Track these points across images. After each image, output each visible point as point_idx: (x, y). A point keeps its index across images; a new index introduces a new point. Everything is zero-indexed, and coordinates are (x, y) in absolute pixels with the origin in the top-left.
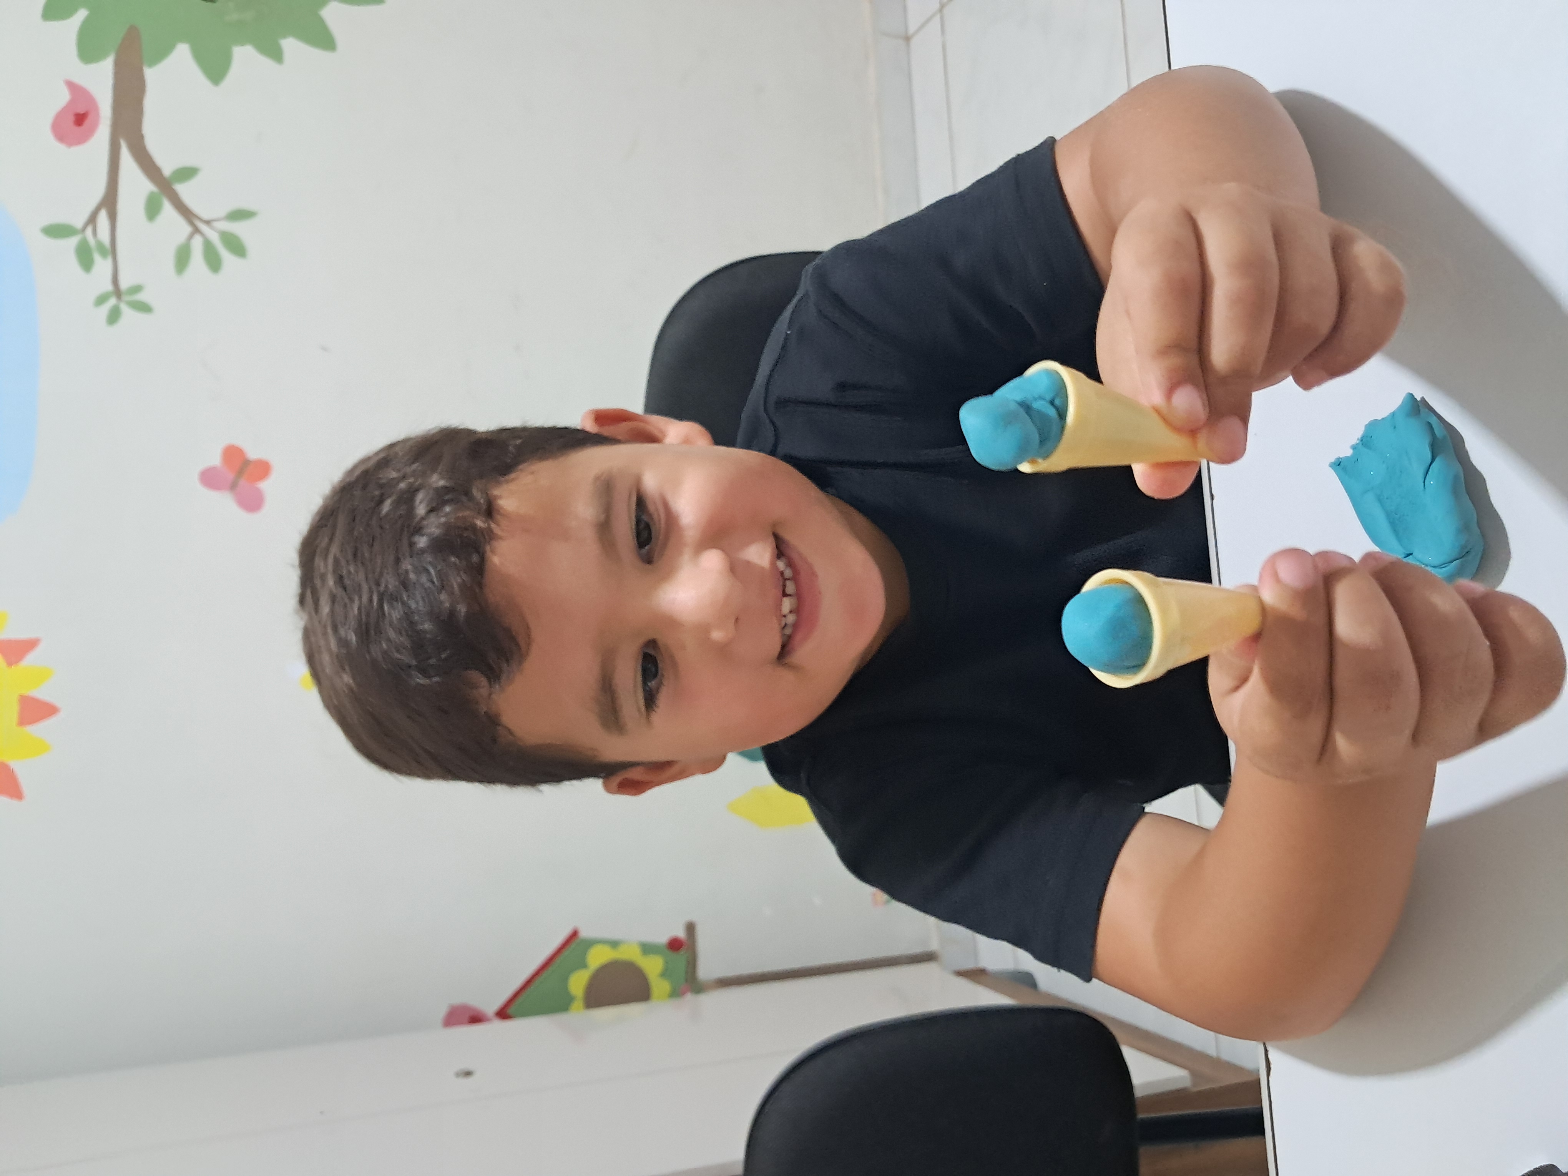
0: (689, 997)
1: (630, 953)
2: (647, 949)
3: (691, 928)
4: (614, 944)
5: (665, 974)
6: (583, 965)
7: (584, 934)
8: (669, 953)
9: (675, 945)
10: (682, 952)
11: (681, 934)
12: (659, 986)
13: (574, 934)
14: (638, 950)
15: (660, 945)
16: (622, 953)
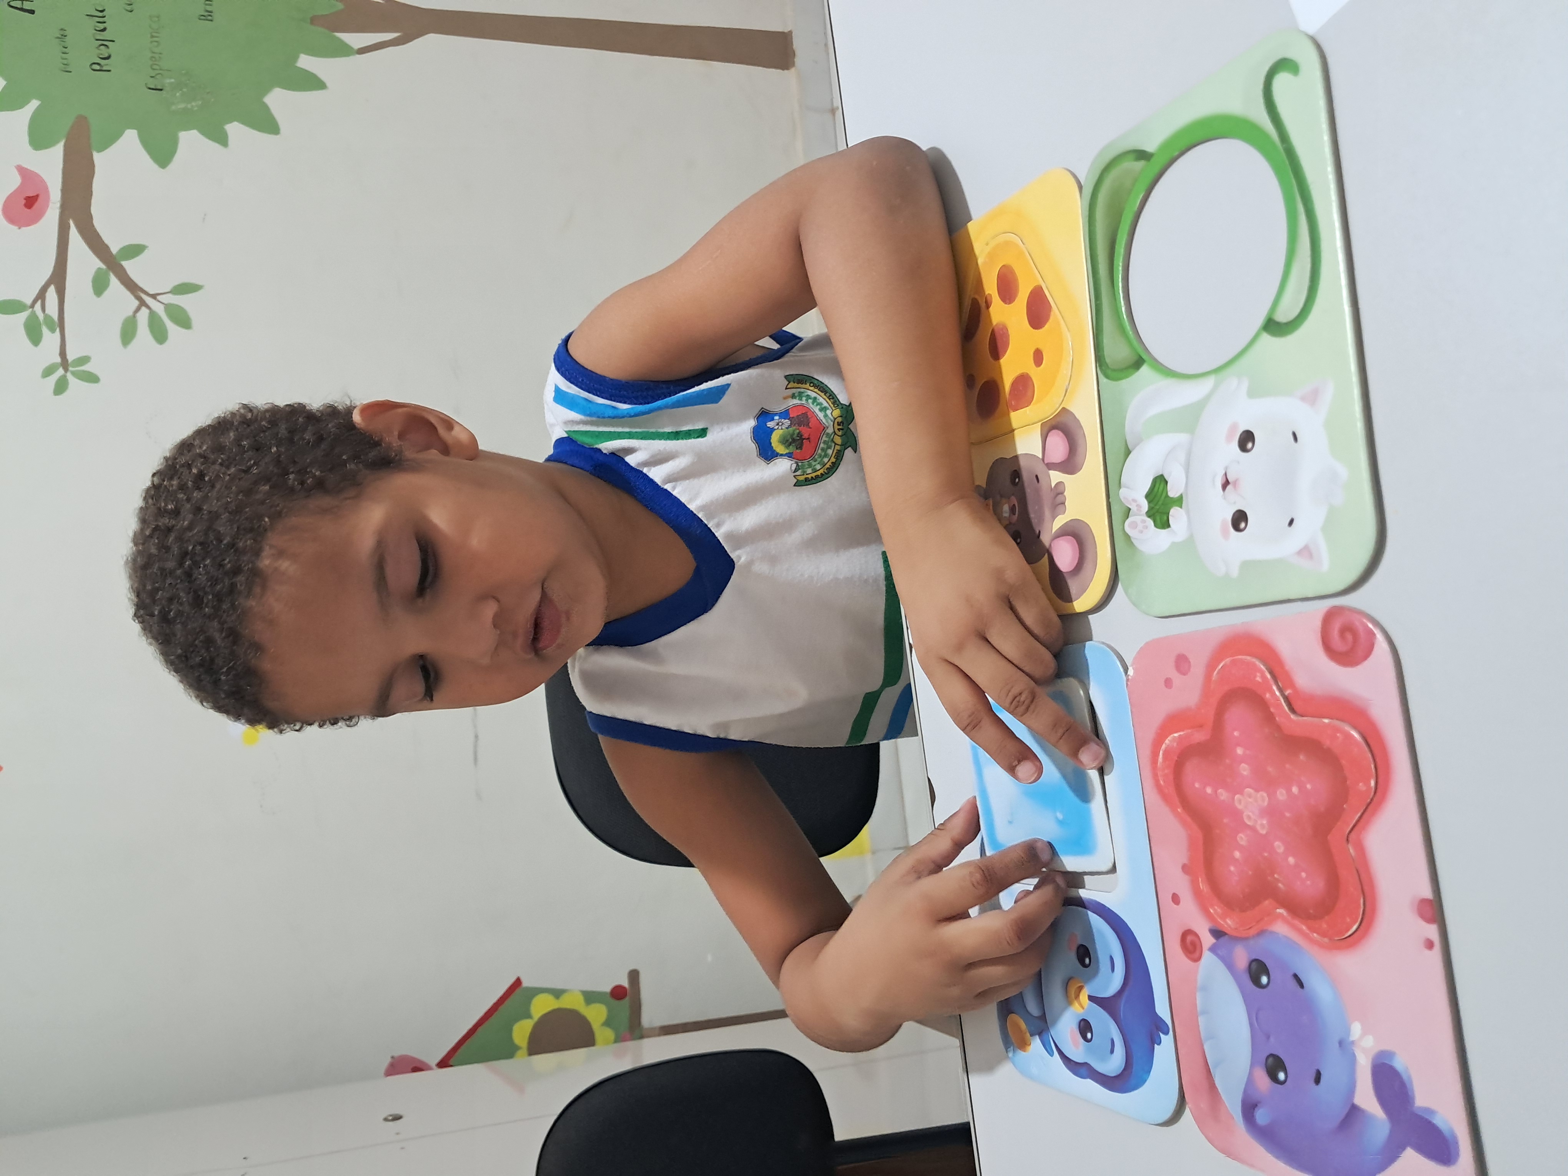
1: (573, 1001)
2: (590, 997)
3: (634, 976)
4: (557, 993)
5: (607, 1023)
6: (529, 1016)
7: (526, 983)
8: (613, 1002)
9: (618, 993)
10: (626, 1001)
11: (625, 983)
12: (603, 1034)
13: (518, 982)
14: (581, 998)
15: (604, 994)
16: (566, 1002)
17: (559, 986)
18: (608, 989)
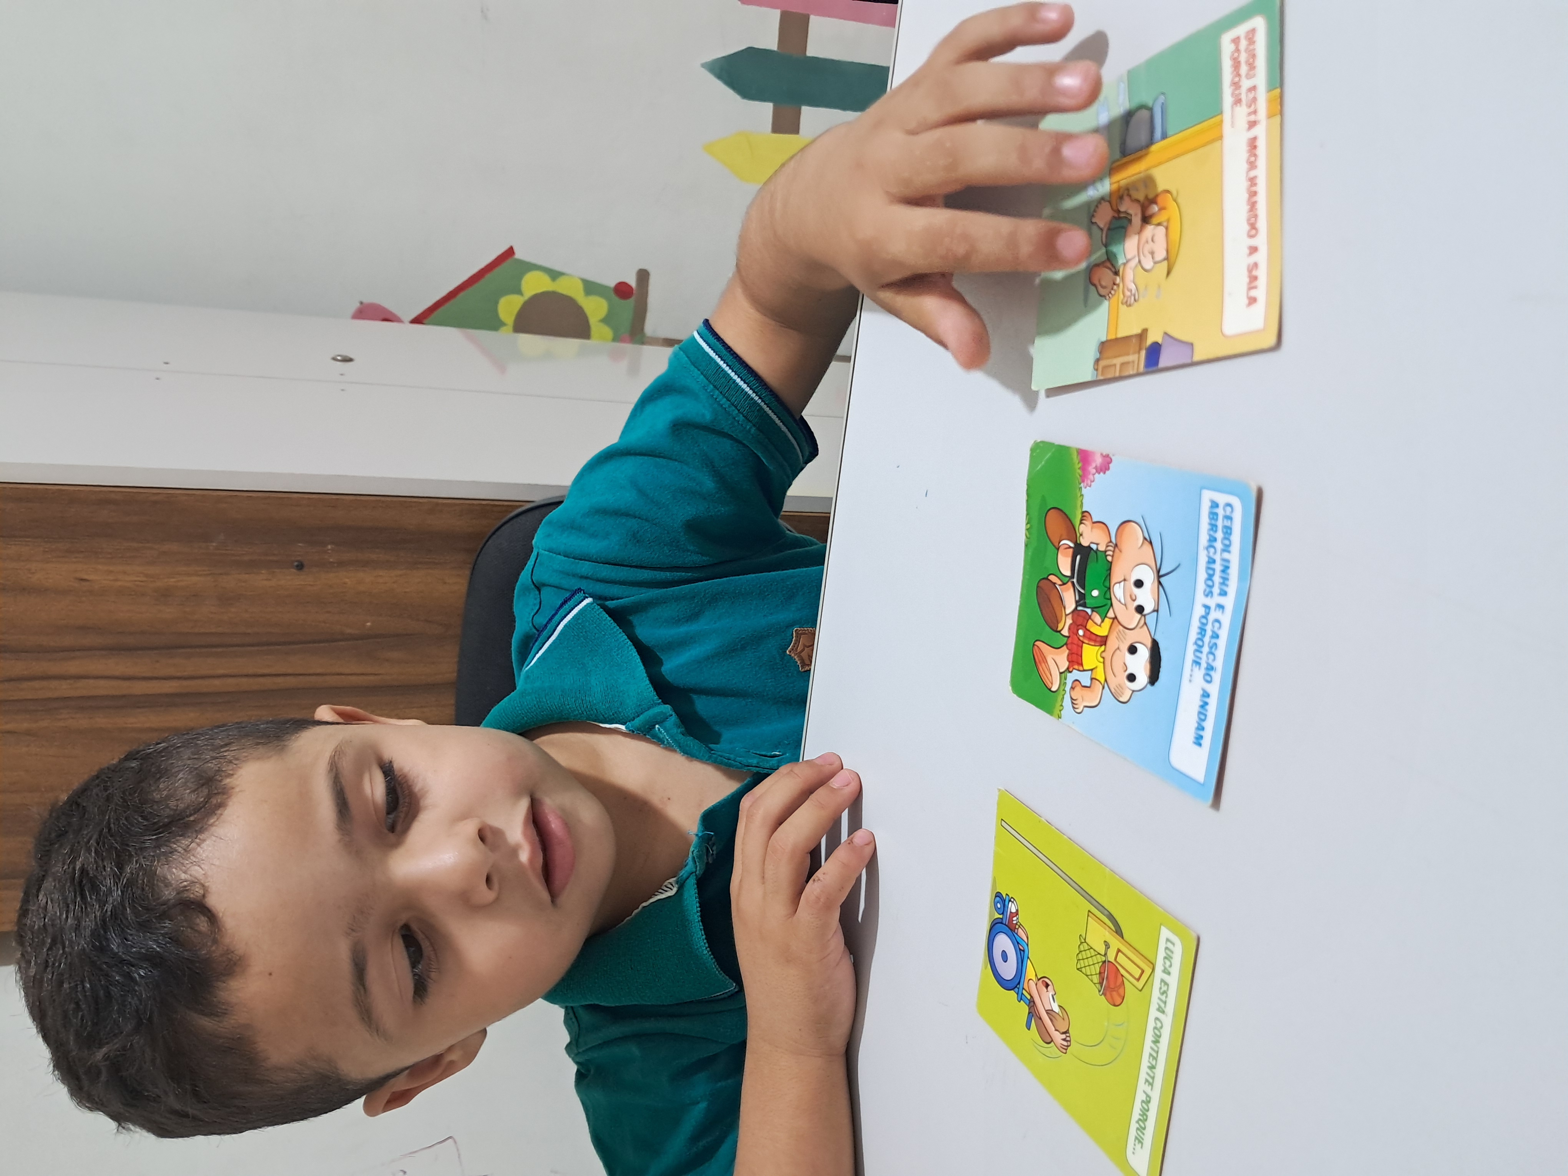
0: (628, 347)
1: (571, 288)
2: (591, 288)
3: (643, 276)
4: (554, 275)
5: (606, 320)
6: (519, 292)
7: (519, 255)
8: (616, 299)
9: (623, 290)
10: (631, 302)
11: (632, 282)
12: (598, 329)
13: (510, 252)
14: (580, 286)
15: (605, 288)
16: (562, 287)
17: (557, 267)
18: (612, 284)
